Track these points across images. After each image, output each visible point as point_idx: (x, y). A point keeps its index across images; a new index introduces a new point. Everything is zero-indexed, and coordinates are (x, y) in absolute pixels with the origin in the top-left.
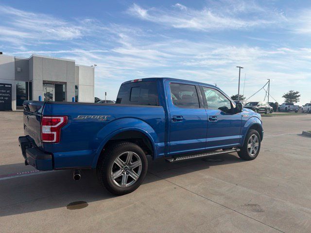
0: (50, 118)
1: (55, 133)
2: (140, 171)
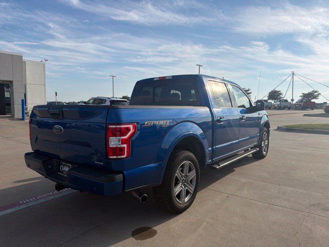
0: (114, 127)
1: (125, 146)
2: (194, 183)
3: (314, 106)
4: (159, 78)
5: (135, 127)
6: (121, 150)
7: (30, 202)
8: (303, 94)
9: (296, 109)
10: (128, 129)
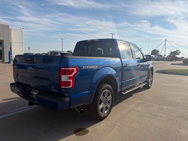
0: (64, 69)
1: (71, 80)
2: (111, 102)
3: (177, 59)
4: (91, 40)
5: (77, 69)
6: (69, 83)
7: (13, 112)
8: (171, 52)
9: (167, 60)
10: (73, 71)
